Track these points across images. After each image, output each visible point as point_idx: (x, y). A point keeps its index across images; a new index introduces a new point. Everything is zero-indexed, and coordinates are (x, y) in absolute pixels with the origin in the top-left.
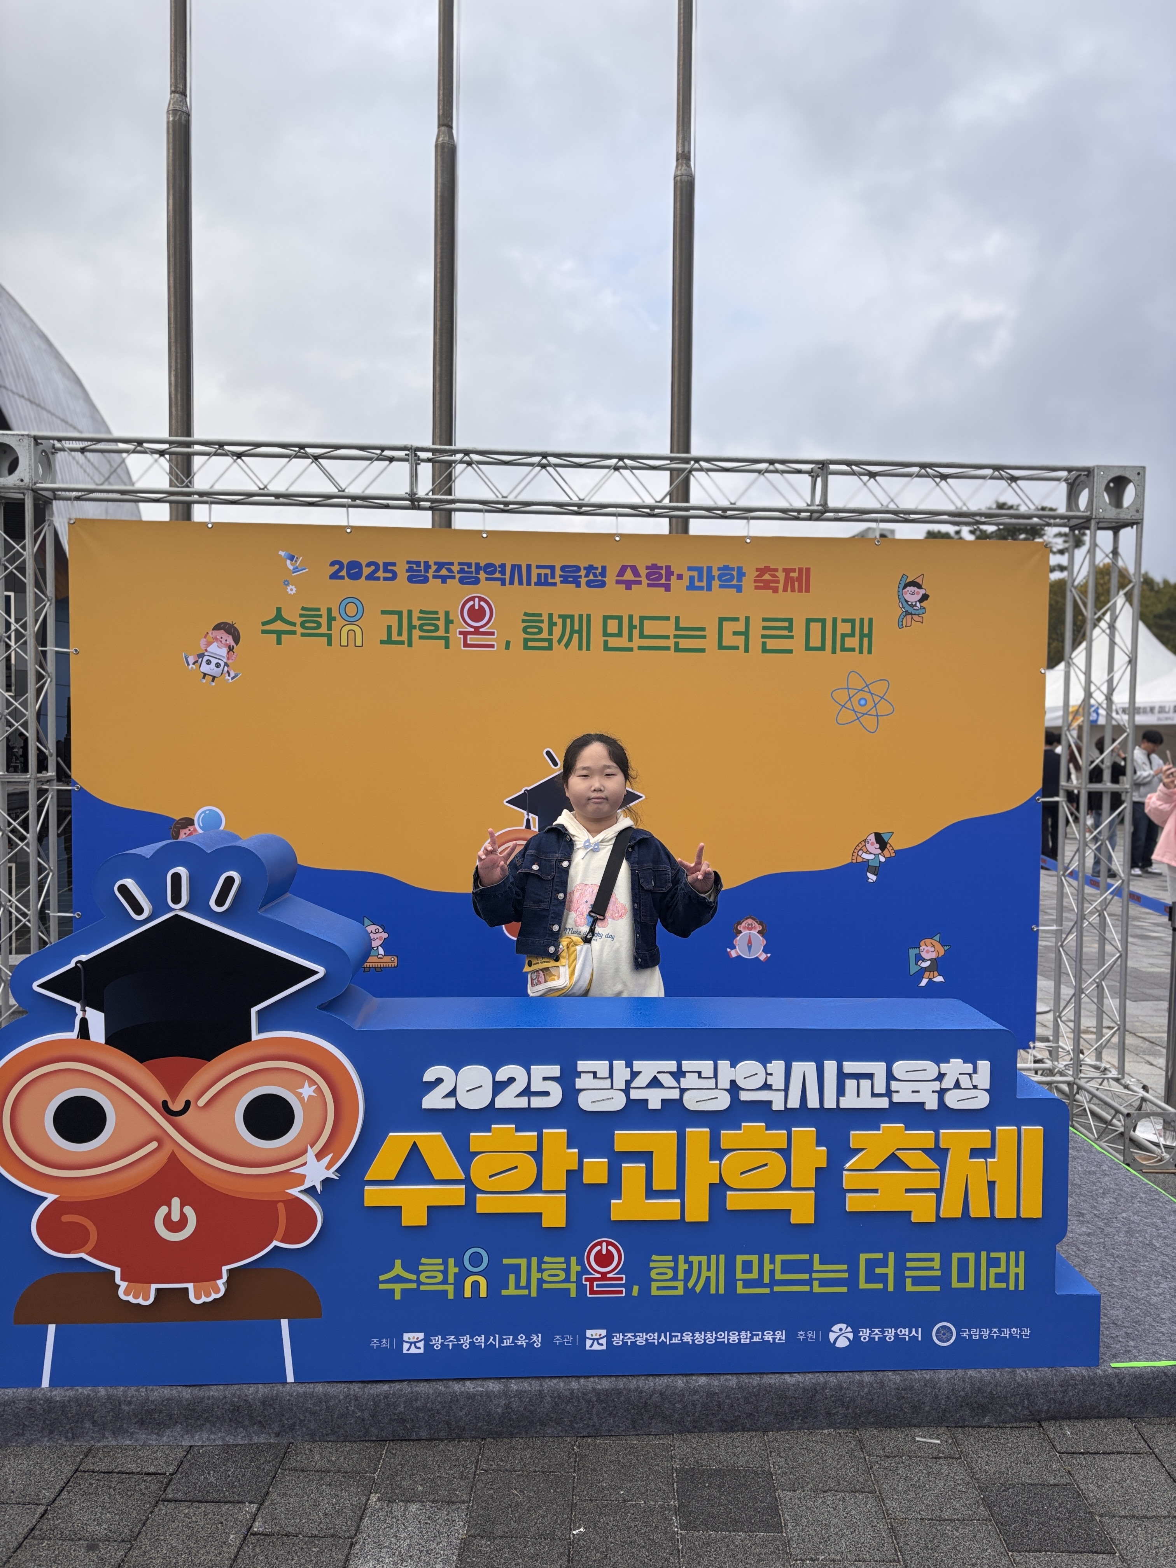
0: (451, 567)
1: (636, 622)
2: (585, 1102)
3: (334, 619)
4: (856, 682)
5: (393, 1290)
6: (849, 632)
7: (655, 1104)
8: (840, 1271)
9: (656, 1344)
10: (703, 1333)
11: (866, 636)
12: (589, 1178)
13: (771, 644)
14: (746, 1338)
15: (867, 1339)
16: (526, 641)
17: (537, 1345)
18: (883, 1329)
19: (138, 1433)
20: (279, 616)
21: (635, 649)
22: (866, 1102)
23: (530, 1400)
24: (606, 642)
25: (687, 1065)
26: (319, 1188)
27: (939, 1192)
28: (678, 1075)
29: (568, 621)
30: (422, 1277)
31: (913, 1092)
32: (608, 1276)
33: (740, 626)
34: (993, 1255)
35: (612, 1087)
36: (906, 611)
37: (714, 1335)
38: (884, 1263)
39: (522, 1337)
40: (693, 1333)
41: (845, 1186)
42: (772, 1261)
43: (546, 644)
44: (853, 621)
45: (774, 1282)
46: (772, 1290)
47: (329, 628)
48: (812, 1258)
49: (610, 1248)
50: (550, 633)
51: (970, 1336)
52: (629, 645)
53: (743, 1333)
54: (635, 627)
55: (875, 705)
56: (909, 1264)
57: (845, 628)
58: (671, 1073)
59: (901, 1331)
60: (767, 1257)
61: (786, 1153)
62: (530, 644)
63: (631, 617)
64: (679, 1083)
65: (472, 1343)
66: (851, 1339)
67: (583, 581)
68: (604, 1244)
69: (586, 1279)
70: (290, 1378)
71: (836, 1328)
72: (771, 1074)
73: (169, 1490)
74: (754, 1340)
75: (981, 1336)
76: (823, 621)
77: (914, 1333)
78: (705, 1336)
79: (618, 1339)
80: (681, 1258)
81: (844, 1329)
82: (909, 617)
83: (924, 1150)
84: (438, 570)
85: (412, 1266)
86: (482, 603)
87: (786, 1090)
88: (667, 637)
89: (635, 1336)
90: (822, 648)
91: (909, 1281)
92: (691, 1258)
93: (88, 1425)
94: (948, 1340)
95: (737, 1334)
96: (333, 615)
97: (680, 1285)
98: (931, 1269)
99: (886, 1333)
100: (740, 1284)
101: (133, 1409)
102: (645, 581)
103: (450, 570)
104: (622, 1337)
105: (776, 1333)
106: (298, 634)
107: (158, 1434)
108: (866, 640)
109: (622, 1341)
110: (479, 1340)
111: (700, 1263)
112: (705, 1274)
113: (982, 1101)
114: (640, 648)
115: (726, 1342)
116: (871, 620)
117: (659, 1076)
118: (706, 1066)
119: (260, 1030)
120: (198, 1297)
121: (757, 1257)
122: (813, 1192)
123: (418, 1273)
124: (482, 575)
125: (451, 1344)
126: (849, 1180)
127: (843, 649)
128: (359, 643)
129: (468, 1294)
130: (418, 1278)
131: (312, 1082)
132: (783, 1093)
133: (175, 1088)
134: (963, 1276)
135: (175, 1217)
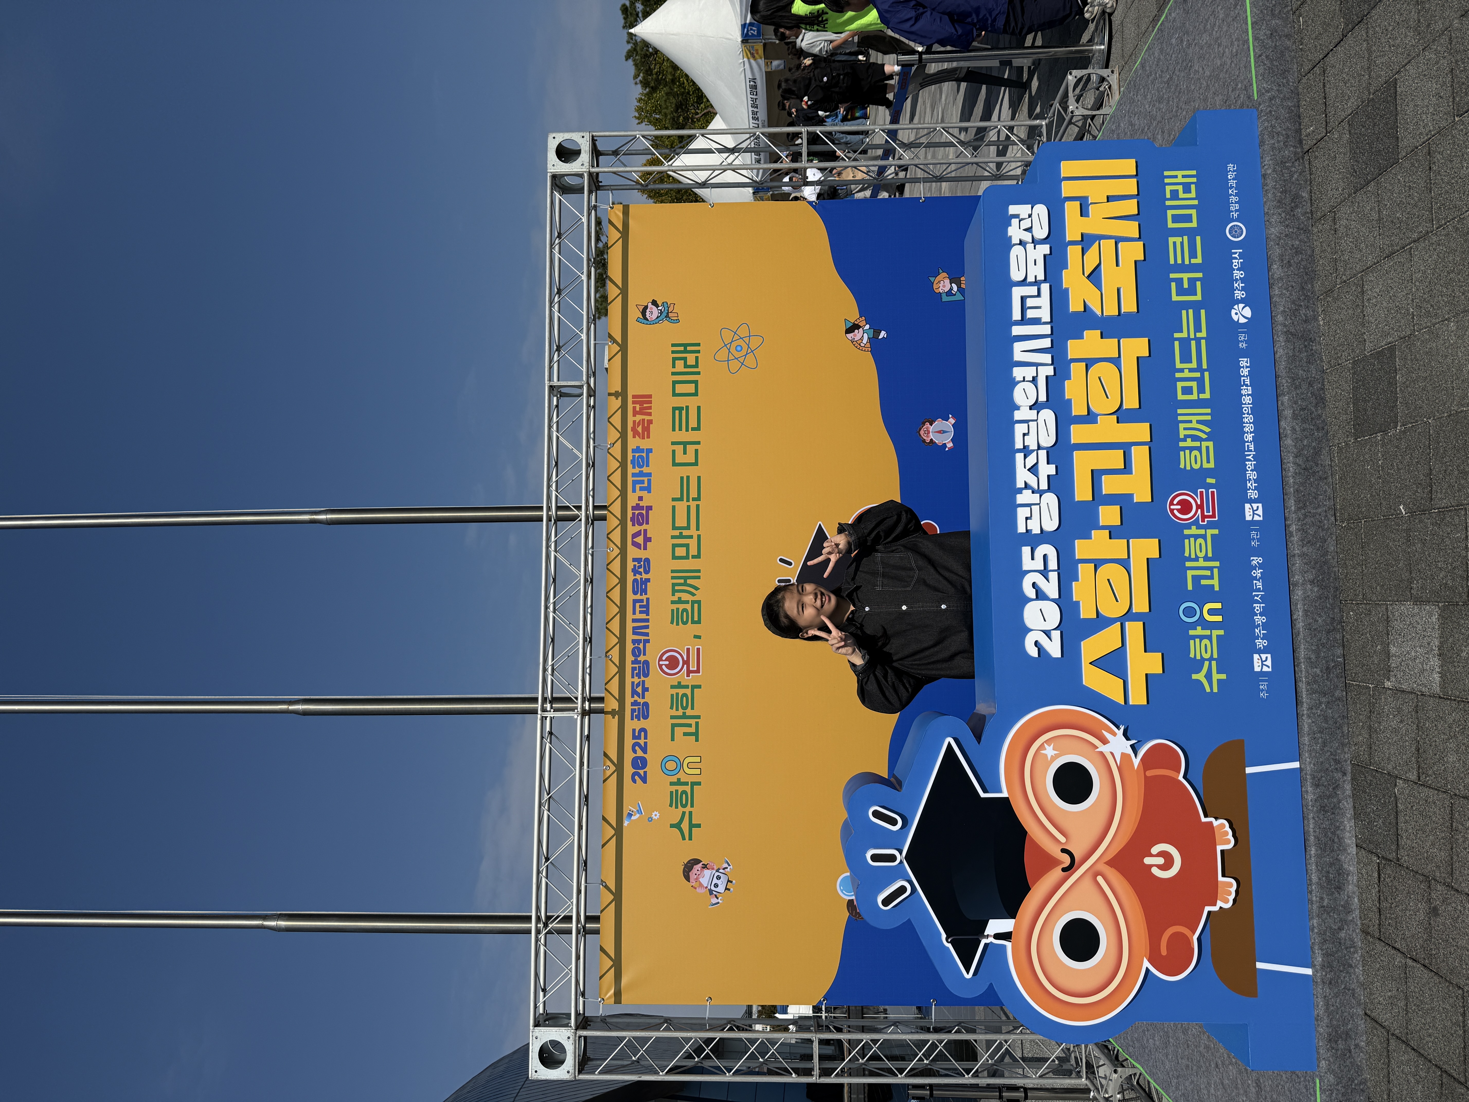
0: (635, 683)
1: (677, 533)
2: (1051, 525)
3: (679, 779)
5: (1218, 680)
6: (683, 362)
7: (1051, 470)
8: (1187, 317)
9: (1255, 463)
10: (1244, 425)
11: (685, 348)
12: (1116, 521)
13: (693, 423)
14: (1247, 389)
15: (1243, 292)
16: (693, 622)
17: (1260, 560)
18: (1235, 280)
19: (1348, 892)
20: (677, 826)
21: (698, 533)
22: (1045, 300)
23: (1306, 564)
24: (694, 557)
25: (1019, 445)
26: (1133, 742)
27: (1118, 240)
28: (1026, 451)
29: (676, 588)
30: (1207, 656)
31: (1035, 265)
32: (1199, 503)
33: (679, 449)
34: (1168, 195)
35: (1038, 504)
37: (1246, 415)
38: (1179, 282)
39: (1254, 573)
40: (1245, 433)
41: (1116, 313)
42: (1182, 370)
43: (696, 606)
44: (674, 360)
45: (1199, 369)
46: (1206, 370)
47: (686, 784)
48: (1177, 339)
49: (1175, 502)
50: (687, 602)
51: (1236, 211)
52: (695, 538)
53: (1243, 392)
54: (681, 533)
56: (1179, 261)
57: (680, 365)
58: (1025, 457)
59: (1235, 266)
60: (1178, 375)
61: (1089, 363)
62: (696, 619)
63: (673, 537)
65: (1261, 614)
66: (1244, 305)
67: (645, 576)
68: (1172, 507)
69: (1203, 521)
70: (1296, 765)
71: (1235, 318)
72: (1024, 378)
73: (1390, 857)
74: (1249, 383)
75: (1236, 202)
76: (675, 383)
78: (1247, 423)
79: (1253, 494)
80: (1182, 444)
82: (670, 315)
83: (1083, 255)
84: (638, 695)
85: (1197, 666)
86: (664, 658)
87: (1037, 365)
88: (689, 507)
89: (1250, 480)
90: (696, 382)
91: (1193, 261)
93: (1342, 934)
94: (1241, 228)
95: (1244, 397)
96: (676, 780)
97: (1204, 444)
98: (1182, 243)
99: (1238, 277)
100: (1202, 396)
101: (1327, 895)
102: (644, 527)
103: (638, 685)
104: (1251, 491)
105: (1242, 365)
106: (691, 809)
107: (1348, 875)
108: (689, 348)
109: (1254, 490)
110: (1259, 609)
111: (1185, 429)
112: (1194, 425)
113: (1041, 210)
114: (698, 529)
115: (1251, 406)
116: (673, 345)
117: (1028, 468)
118: (1019, 429)
119: (1001, 791)
120: (1229, 842)
121: (1178, 383)
122: (1121, 341)
123: (1203, 660)
124: (642, 658)
125: (1262, 632)
126: (1111, 311)
127: (696, 366)
128: (698, 759)
129: (1219, 618)
130: (1207, 660)
131: (1041, 747)
132: (1039, 368)
133: (1051, 862)
134: (1188, 218)
135: (1161, 861)
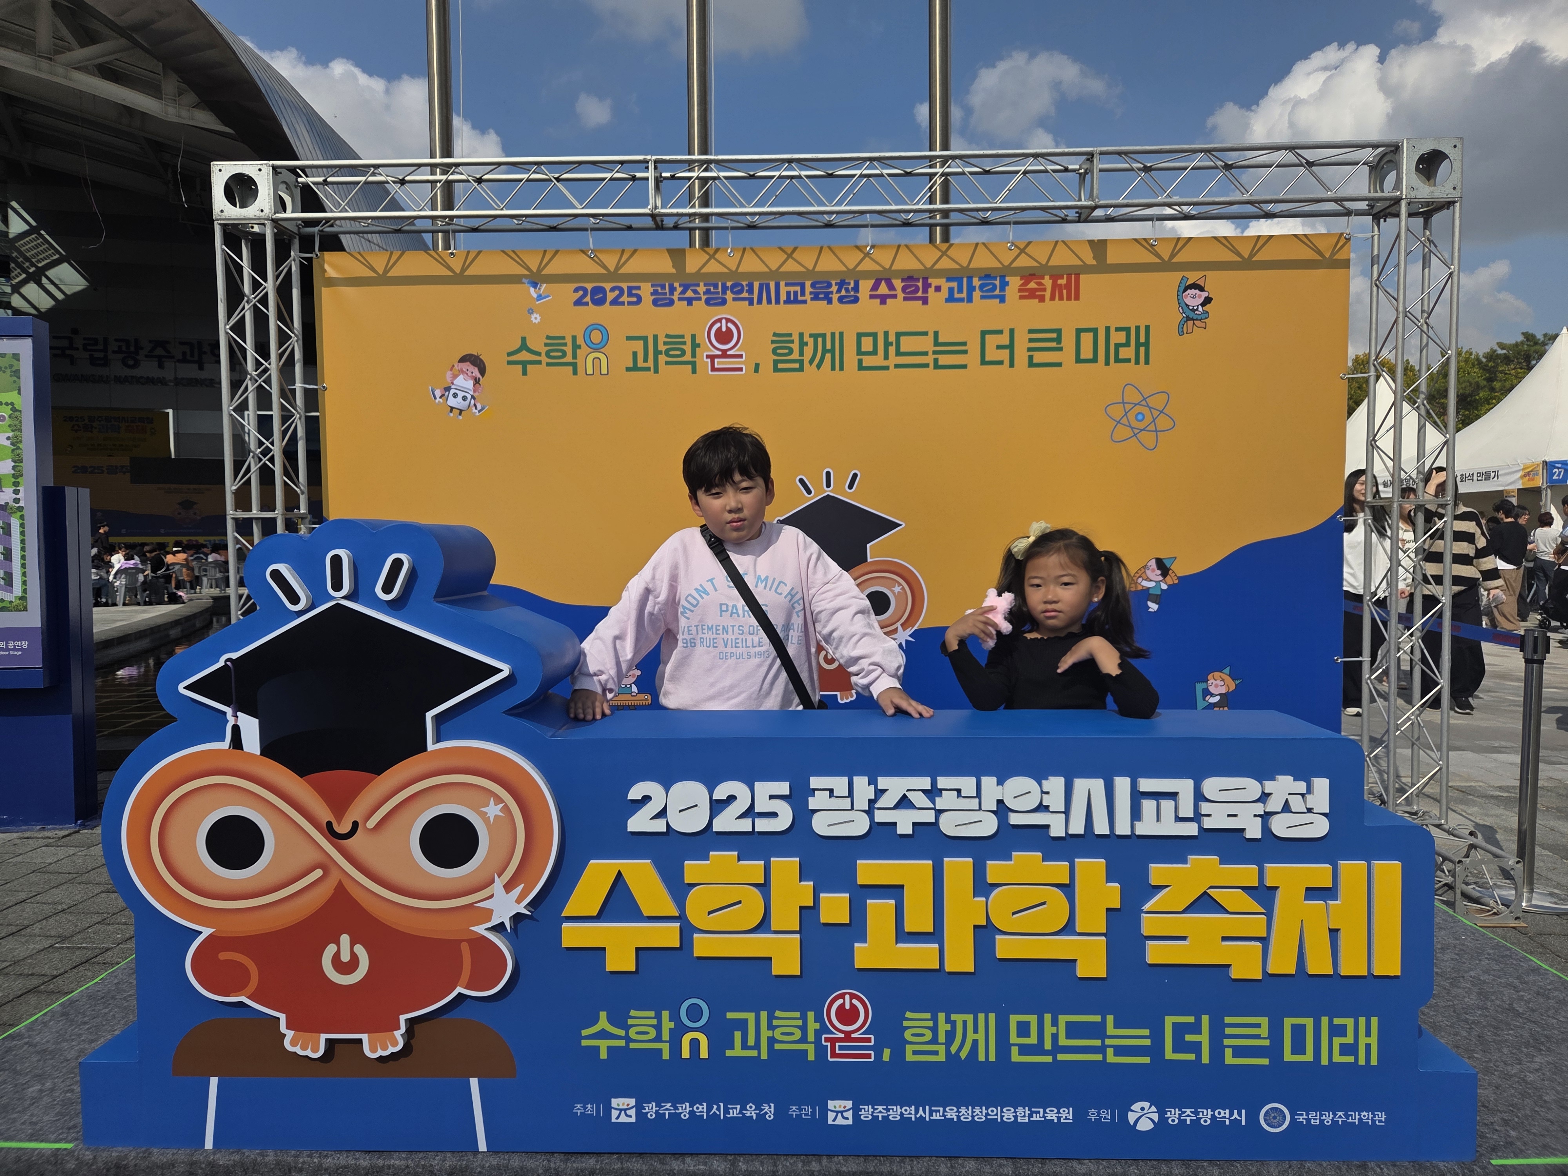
0: (698, 288)
1: (892, 338)
2: (821, 825)
3: (579, 347)
4: (1132, 396)
5: (598, 1048)
6: (1124, 341)
7: (904, 828)
8: (1140, 1036)
9: (913, 1119)
10: (970, 1108)
11: (1142, 345)
12: (826, 917)
13: (1039, 357)
14: (1024, 1116)
15: (1177, 1121)
16: (776, 362)
17: (770, 1117)
18: (1196, 1110)
20: (524, 346)
21: (892, 367)
22: (1169, 828)
24: (860, 362)
25: (943, 782)
26: (508, 925)
27: (1264, 941)
28: (933, 793)
29: (820, 340)
30: (632, 1033)
31: (1229, 816)
32: (853, 1035)
33: (1005, 340)
34: (1337, 1021)
35: (852, 808)
36: (1187, 317)
37: (984, 1111)
38: (1196, 1028)
39: (751, 1107)
40: (958, 1108)
41: (1146, 932)
42: (1055, 1023)
43: (797, 366)
44: (1127, 330)
45: (1057, 1049)
46: (1055, 1058)
47: (575, 356)
48: (1104, 1020)
49: (855, 1002)
50: (801, 353)
51: (1308, 1120)
52: (885, 363)
53: (1020, 1110)
54: (891, 344)
55: (1154, 420)
56: (1228, 1031)
57: (1118, 337)
58: (924, 791)
59: (1219, 1113)
60: (1048, 1017)
61: (1068, 889)
62: (780, 366)
63: (886, 334)
64: (934, 803)
65: (692, 1113)
66: (1156, 1121)
67: (835, 297)
68: (847, 997)
69: (827, 1040)
70: (482, 1146)
71: (1136, 1106)
72: (1048, 793)
74: (1034, 1119)
75: (1322, 1121)
76: (1095, 331)
77: (1236, 1115)
78: (973, 1112)
79: (866, 1113)
80: (942, 1016)
81: (1146, 1108)
82: (1190, 323)
83: (1243, 888)
84: (683, 292)
85: (619, 1019)
86: (730, 325)
87: (1067, 812)
88: (925, 354)
89: (888, 1110)
90: (1095, 360)
91: (1228, 1052)
92: (953, 1017)
94: (1280, 1126)
95: (1013, 1110)
96: (578, 343)
97: (942, 1049)
98: (1258, 1037)
99: (1201, 1115)
100: (1015, 1050)
102: (901, 295)
103: (695, 292)
104: (871, 1110)
105: (1061, 1111)
106: (544, 363)
108: (1142, 349)
109: (872, 1115)
110: (700, 1109)
111: (965, 1023)
112: (971, 1036)
113: (1320, 828)
114: (897, 366)
115: (999, 1120)
116: (1147, 328)
117: (908, 794)
118: (968, 784)
119: (438, 739)
120: (373, 1051)
121: (1036, 1016)
122: (1103, 938)
123: (627, 1028)
124: (729, 296)
125: (667, 1112)
126: (1149, 925)
127: (1118, 360)
128: (604, 371)
129: (686, 1053)
130: (627, 1033)
131: (499, 800)
132: (1063, 815)
133: (339, 806)
134: (1298, 1047)
135: (345, 957)
